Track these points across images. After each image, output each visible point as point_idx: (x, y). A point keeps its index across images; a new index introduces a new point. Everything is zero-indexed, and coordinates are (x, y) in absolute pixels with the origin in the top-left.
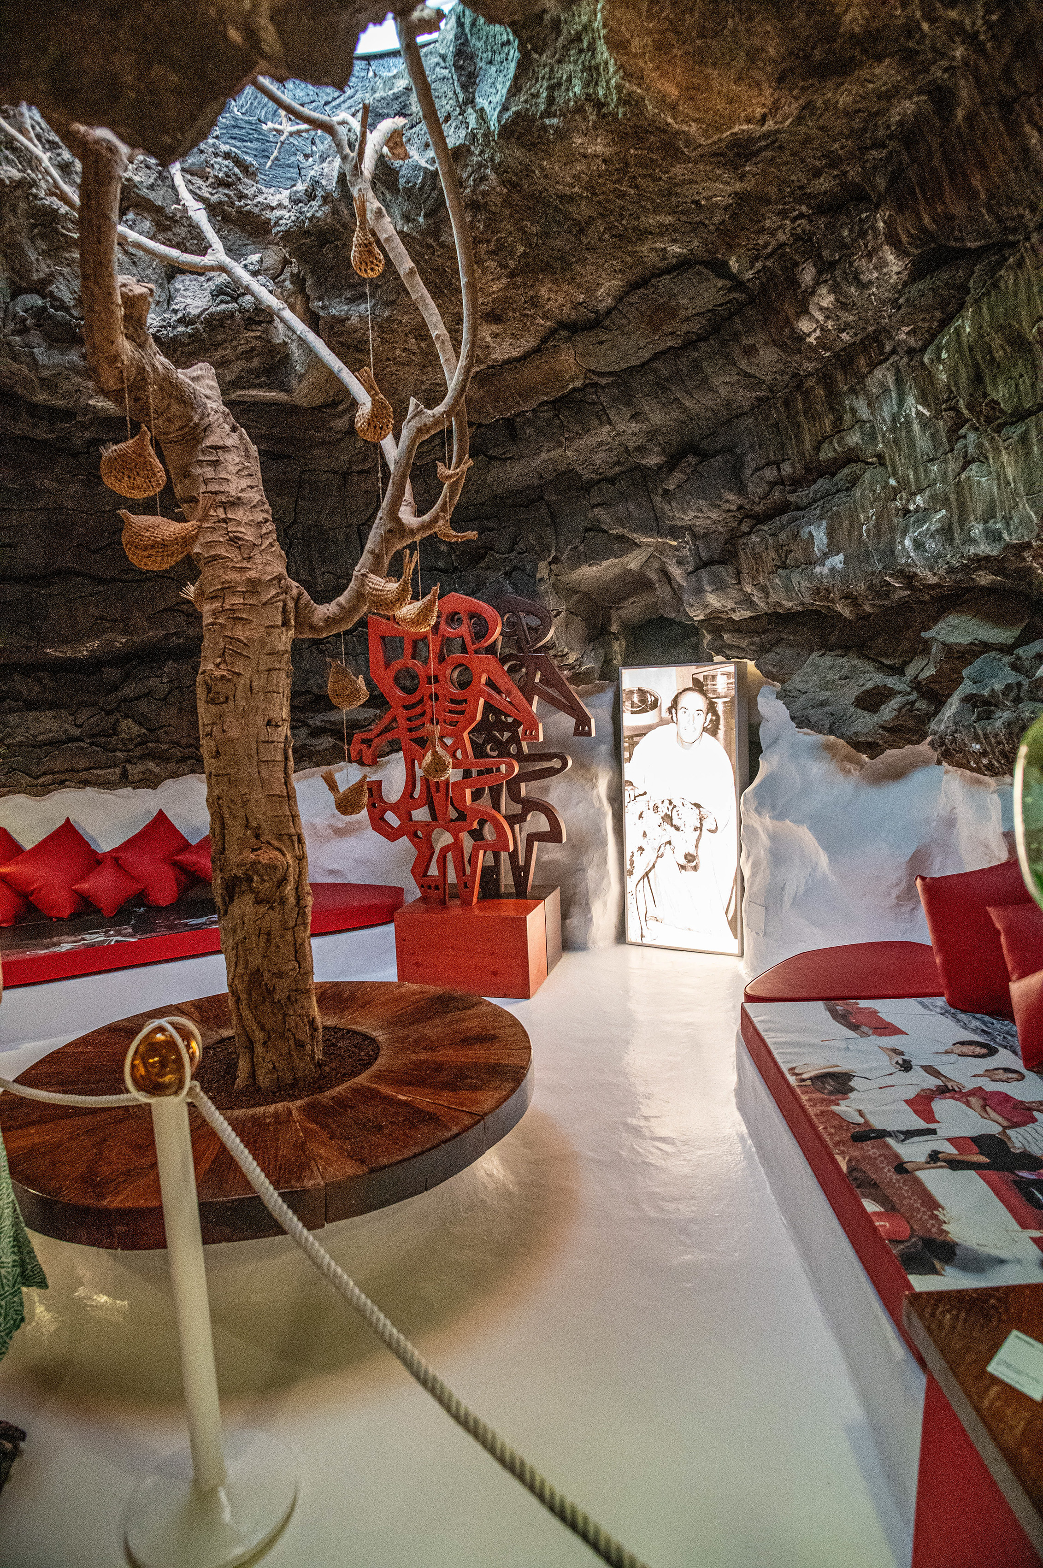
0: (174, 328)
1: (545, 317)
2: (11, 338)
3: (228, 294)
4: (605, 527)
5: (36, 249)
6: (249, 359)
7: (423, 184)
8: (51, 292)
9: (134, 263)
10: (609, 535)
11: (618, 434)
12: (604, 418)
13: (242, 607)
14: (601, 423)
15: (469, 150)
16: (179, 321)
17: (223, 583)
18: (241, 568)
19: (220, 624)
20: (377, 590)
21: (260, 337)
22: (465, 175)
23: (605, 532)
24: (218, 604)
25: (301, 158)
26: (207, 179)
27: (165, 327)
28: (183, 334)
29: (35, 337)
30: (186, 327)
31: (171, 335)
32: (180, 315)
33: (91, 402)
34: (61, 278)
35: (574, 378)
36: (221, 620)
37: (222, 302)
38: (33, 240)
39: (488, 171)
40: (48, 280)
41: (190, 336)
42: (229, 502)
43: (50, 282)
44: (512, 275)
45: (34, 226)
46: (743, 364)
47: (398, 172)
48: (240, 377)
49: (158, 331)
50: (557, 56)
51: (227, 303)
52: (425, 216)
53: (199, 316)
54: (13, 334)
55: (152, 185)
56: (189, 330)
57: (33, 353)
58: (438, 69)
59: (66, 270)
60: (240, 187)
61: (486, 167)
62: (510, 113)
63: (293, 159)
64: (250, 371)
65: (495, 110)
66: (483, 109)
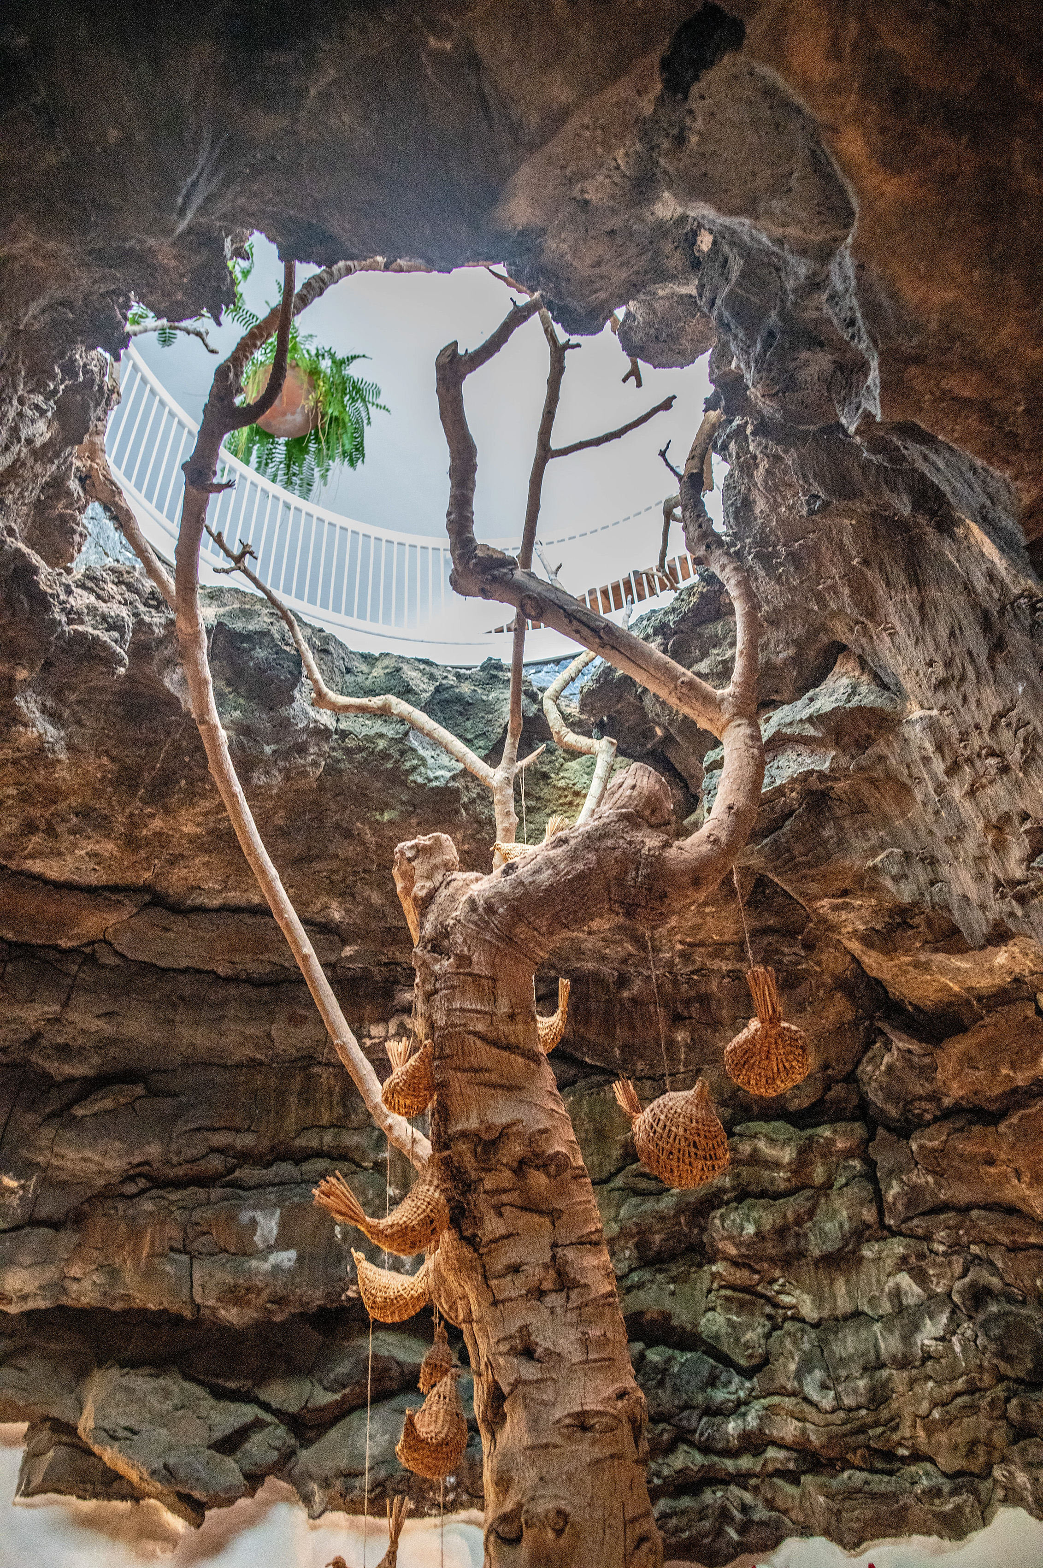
1: (157, 875)
65: (440, 767)
66: (414, 750)
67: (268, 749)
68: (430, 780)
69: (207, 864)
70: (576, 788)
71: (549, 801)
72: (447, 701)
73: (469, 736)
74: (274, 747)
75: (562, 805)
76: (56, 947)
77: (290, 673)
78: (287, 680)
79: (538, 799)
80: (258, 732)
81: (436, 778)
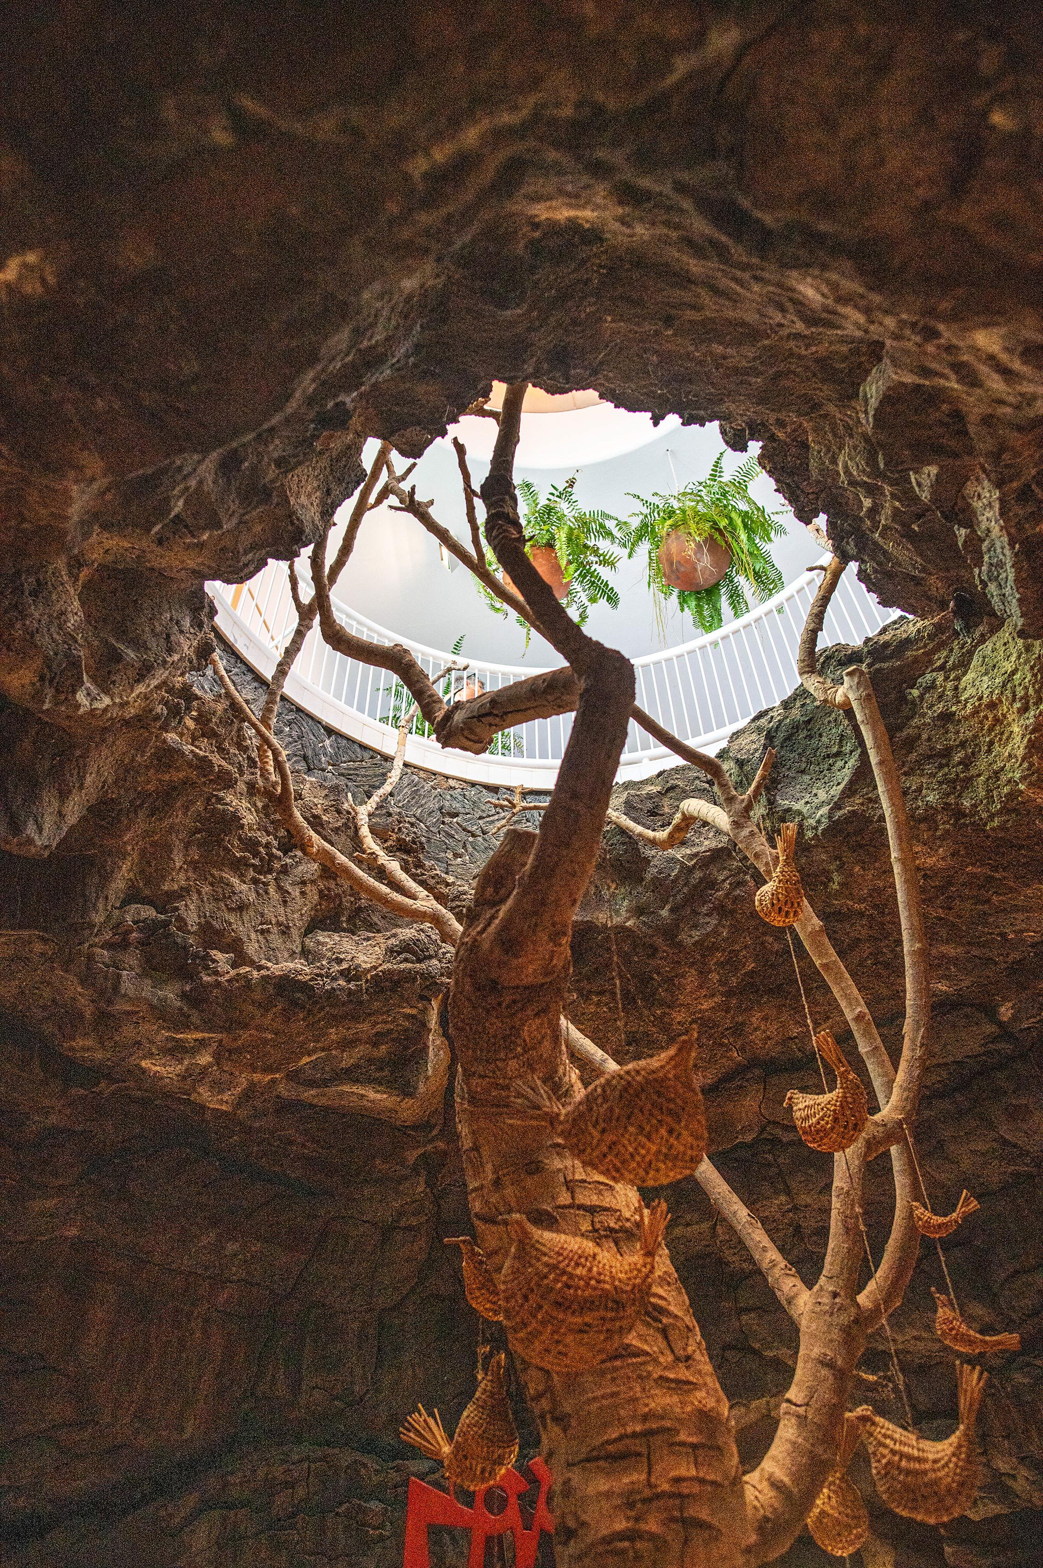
0: (334, 979)
1: (743, 1049)
2: (99, 950)
3: (414, 953)
4: (757, 1346)
5: (185, 856)
6: (375, 1045)
7: (677, 877)
8: (177, 909)
9: (285, 902)
10: (761, 1357)
11: (795, 1208)
12: (781, 1186)
13: (696, 1489)
14: (777, 1193)
15: (729, 855)
16: (342, 972)
17: (645, 1418)
18: (677, 1381)
19: (652, 1537)
20: (910, 1458)
21: (413, 1016)
22: (721, 878)
23: (754, 1352)
24: (638, 1477)
25: (450, 855)
26: (386, 841)
27: (321, 976)
28: (342, 989)
29: (132, 959)
30: (349, 982)
31: (328, 987)
32: (345, 966)
33: (143, 1064)
34: (195, 897)
35: (743, 1131)
36: (652, 1525)
37: (406, 960)
38: (187, 845)
39: (748, 877)
40: (182, 893)
41: (350, 993)
42: (623, 1230)
43: (181, 897)
44: (730, 994)
45: (199, 831)
46: (1004, 1130)
47: (650, 861)
48: (357, 1066)
49: (312, 979)
50: (906, 769)
51: (412, 962)
52: (672, 910)
53: (369, 971)
54: (102, 947)
55: (338, 829)
56: (352, 985)
57: (119, 976)
58: (697, 782)
59: (206, 889)
60: (421, 856)
61: (746, 873)
62: (841, 812)
63: (442, 855)
64: (371, 1061)
65: (818, 808)
66: (789, 810)
67: (664, 913)
68: (816, 828)
69: (765, 1019)
70: (985, 700)
71: (976, 737)
72: (788, 738)
73: (835, 750)
74: (668, 907)
75: (991, 729)
76: (742, 1145)
77: (624, 844)
78: (626, 851)
79: (963, 744)
80: (648, 906)
81: (819, 822)
